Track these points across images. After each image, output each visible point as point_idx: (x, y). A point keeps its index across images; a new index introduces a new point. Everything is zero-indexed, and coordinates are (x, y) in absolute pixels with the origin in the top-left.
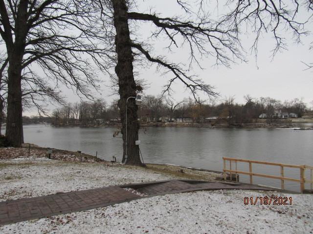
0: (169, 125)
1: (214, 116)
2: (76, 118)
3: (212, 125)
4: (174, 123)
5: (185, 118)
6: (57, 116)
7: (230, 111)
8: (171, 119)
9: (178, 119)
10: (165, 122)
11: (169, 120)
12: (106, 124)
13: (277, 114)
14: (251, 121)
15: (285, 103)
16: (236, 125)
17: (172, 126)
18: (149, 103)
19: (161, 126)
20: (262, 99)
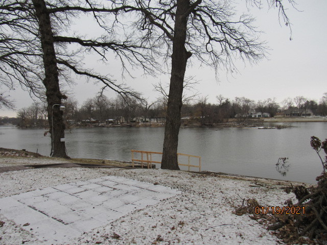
0: (142, 125)
1: (187, 116)
2: (44, 119)
3: (186, 125)
4: (148, 124)
5: (160, 118)
6: (23, 116)
7: (202, 111)
8: (145, 119)
9: (153, 120)
10: (139, 123)
11: (144, 120)
12: (78, 125)
13: (252, 114)
14: (223, 120)
15: (259, 103)
16: (207, 125)
17: (146, 126)
18: (122, 103)
19: (135, 126)
20: (237, 99)
